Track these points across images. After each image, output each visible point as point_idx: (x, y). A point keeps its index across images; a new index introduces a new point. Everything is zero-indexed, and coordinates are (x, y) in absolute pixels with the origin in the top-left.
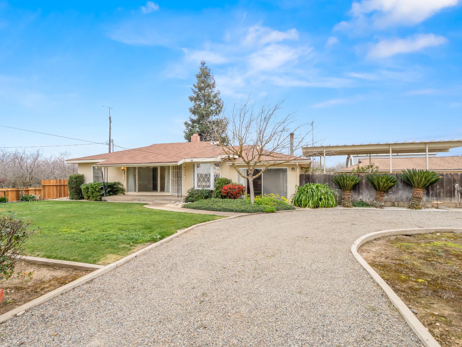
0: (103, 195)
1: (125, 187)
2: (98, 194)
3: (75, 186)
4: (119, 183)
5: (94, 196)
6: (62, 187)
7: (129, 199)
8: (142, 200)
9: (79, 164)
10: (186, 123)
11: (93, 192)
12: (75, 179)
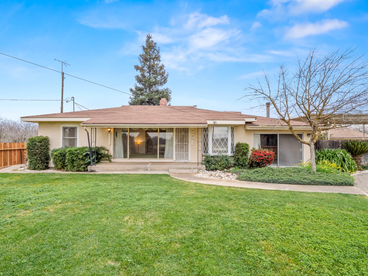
0: (89, 164)
1: (111, 152)
2: (82, 162)
3: (39, 152)
4: (103, 148)
5: (75, 165)
6: (8, 152)
7: (130, 169)
8: (149, 169)
9: (40, 123)
10: (131, 90)
11: (73, 160)
12: (40, 142)
